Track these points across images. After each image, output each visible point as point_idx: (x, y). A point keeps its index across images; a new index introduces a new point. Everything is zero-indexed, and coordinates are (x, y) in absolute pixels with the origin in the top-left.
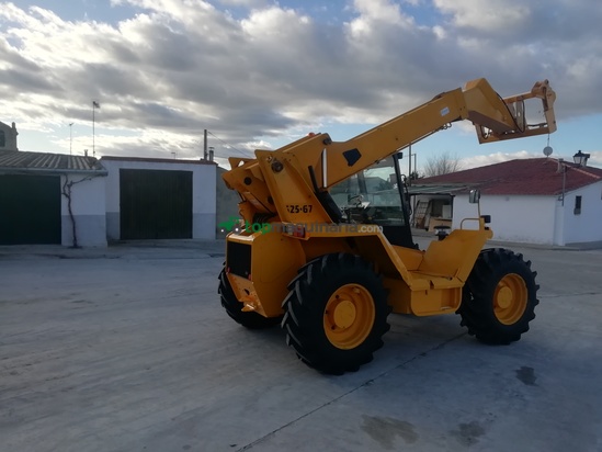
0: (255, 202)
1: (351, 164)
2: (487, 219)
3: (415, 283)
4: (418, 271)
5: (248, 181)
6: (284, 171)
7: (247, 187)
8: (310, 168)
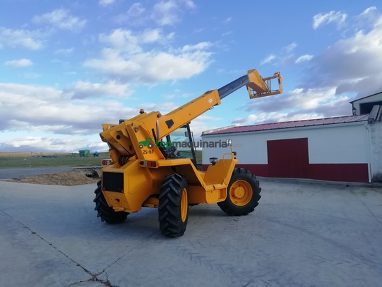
0: (121, 149)
1: (169, 128)
2: (235, 154)
3: (208, 188)
4: (208, 181)
5: (118, 137)
6: (139, 132)
7: (118, 141)
8: (153, 130)
